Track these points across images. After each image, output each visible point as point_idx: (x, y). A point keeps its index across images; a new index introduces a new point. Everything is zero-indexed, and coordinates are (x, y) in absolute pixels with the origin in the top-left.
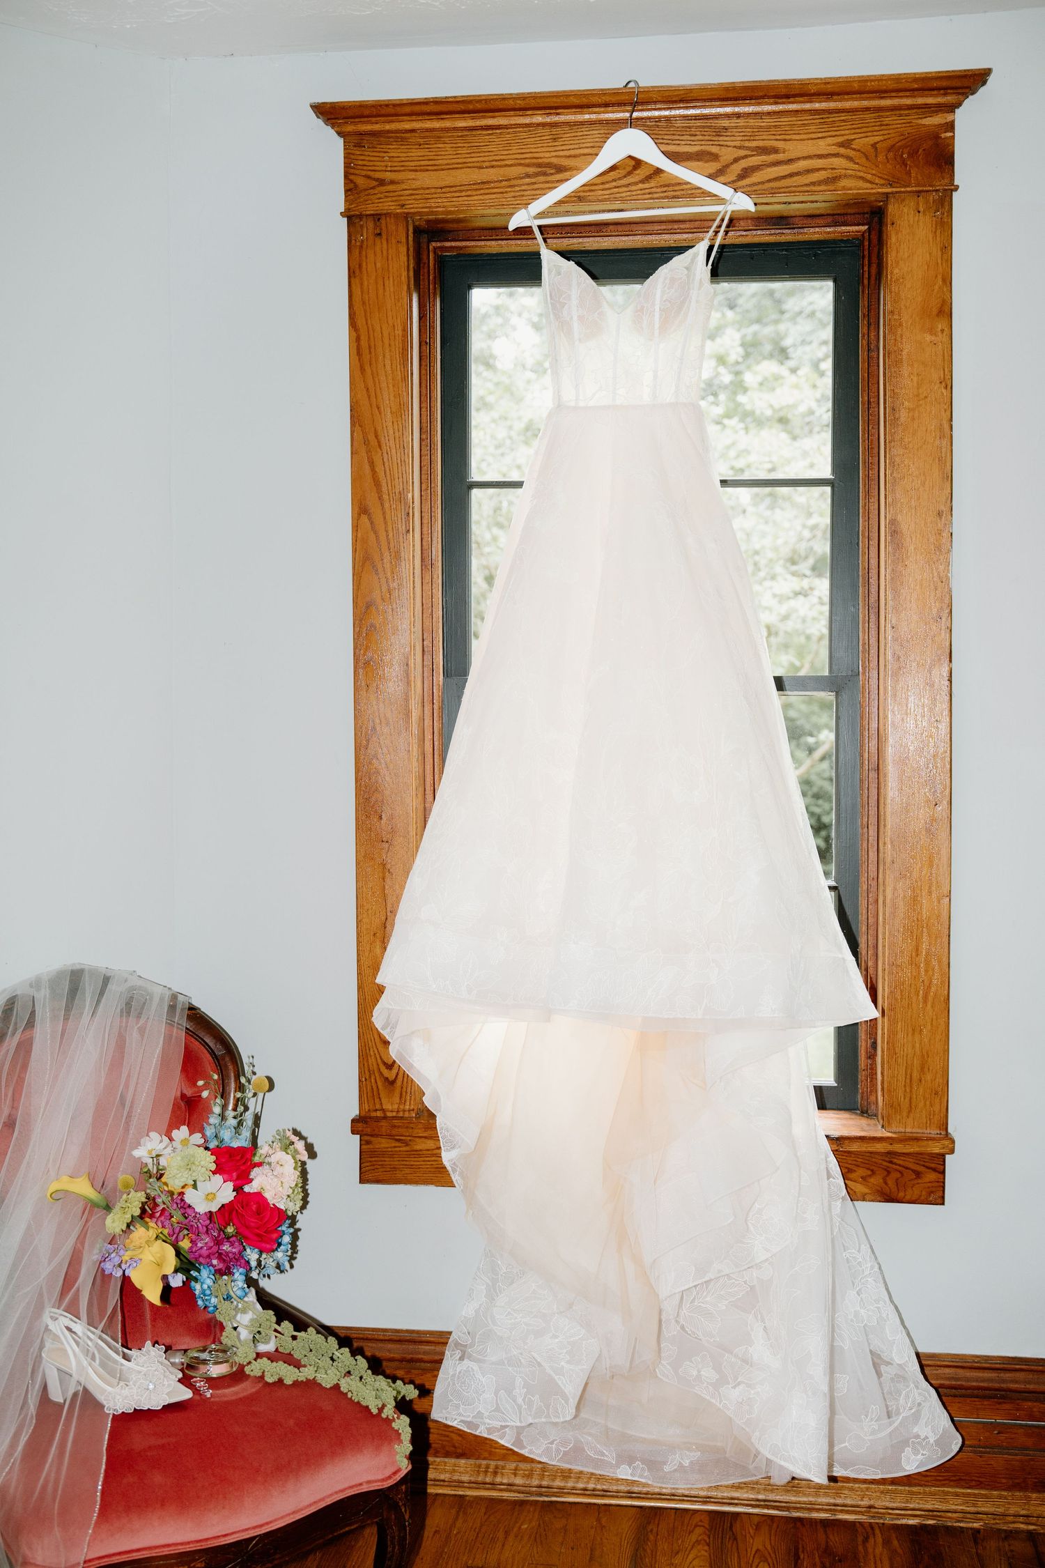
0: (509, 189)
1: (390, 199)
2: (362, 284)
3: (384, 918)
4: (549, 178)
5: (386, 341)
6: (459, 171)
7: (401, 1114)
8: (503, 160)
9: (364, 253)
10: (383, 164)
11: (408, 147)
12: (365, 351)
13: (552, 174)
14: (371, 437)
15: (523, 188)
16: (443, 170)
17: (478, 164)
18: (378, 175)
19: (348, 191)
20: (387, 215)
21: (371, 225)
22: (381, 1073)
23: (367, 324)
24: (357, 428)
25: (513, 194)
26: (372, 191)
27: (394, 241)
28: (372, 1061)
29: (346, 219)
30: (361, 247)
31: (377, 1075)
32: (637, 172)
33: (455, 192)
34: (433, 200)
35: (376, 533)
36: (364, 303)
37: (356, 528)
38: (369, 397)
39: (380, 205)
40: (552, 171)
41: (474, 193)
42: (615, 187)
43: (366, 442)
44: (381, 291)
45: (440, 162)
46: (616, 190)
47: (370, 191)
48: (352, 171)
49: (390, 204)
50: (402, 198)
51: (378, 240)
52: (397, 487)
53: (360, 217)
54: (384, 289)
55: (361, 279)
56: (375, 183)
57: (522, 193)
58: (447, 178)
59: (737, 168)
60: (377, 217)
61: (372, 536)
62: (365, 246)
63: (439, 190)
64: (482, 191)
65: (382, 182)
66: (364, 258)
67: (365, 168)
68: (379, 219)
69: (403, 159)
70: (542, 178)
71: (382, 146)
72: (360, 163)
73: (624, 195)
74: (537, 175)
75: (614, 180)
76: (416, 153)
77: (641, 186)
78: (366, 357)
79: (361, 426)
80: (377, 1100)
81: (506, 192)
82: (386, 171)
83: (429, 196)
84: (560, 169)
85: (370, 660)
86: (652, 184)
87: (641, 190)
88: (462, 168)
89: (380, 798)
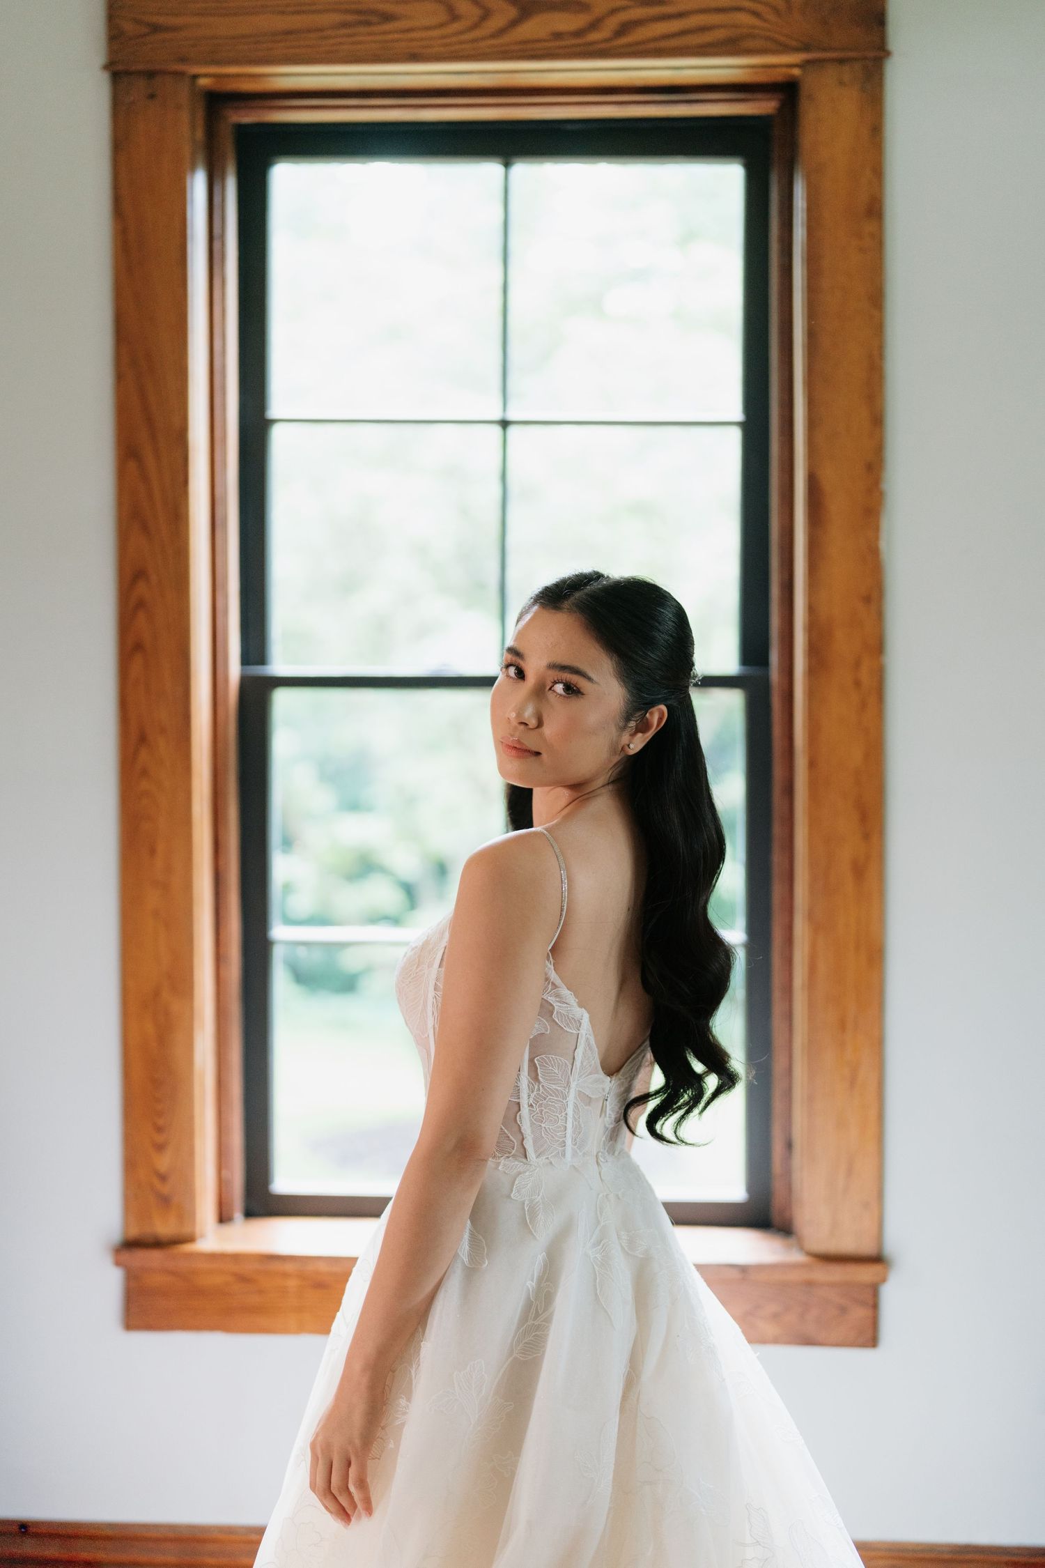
0: (323, 41)
1: (165, 50)
2: (130, 160)
4: (377, 29)
6: (255, 16)
7: (180, 1240)
9: (133, 119)
10: (157, 5)
12: (133, 245)
13: (379, 23)
14: (142, 358)
15: (339, 40)
16: (236, 15)
17: (279, 9)
18: (150, 19)
19: (111, 38)
20: (163, 72)
21: (141, 84)
22: (152, 1187)
23: (136, 212)
24: (123, 345)
25: (325, 48)
26: (144, 40)
27: (172, 104)
28: (141, 1170)
29: (108, 76)
30: (129, 111)
31: (148, 1187)
32: (485, 25)
33: (251, 43)
35: (147, 480)
36: (133, 184)
37: (121, 475)
38: (140, 307)
39: (151, 59)
40: (378, 20)
41: (276, 45)
42: (461, 42)
43: (134, 362)
44: (154, 168)
46: (459, 47)
47: (140, 39)
48: (117, 13)
49: (165, 58)
50: (182, 49)
51: (151, 102)
52: (174, 423)
53: (128, 73)
55: (129, 153)
56: (147, 29)
57: (337, 47)
59: (613, 23)
60: (150, 75)
61: (143, 485)
62: (134, 110)
64: (286, 44)
65: (156, 28)
66: (133, 125)
67: (134, 9)
68: (153, 78)
70: (362, 29)
72: (128, 2)
73: (469, 52)
74: (360, 23)
75: (458, 34)
77: (491, 41)
78: (134, 253)
79: (127, 343)
80: (147, 1219)
82: (162, 14)
83: (217, 48)
84: (387, 17)
85: (138, 647)
86: (505, 39)
87: (491, 47)
88: (260, 13)
89: (152, 827)
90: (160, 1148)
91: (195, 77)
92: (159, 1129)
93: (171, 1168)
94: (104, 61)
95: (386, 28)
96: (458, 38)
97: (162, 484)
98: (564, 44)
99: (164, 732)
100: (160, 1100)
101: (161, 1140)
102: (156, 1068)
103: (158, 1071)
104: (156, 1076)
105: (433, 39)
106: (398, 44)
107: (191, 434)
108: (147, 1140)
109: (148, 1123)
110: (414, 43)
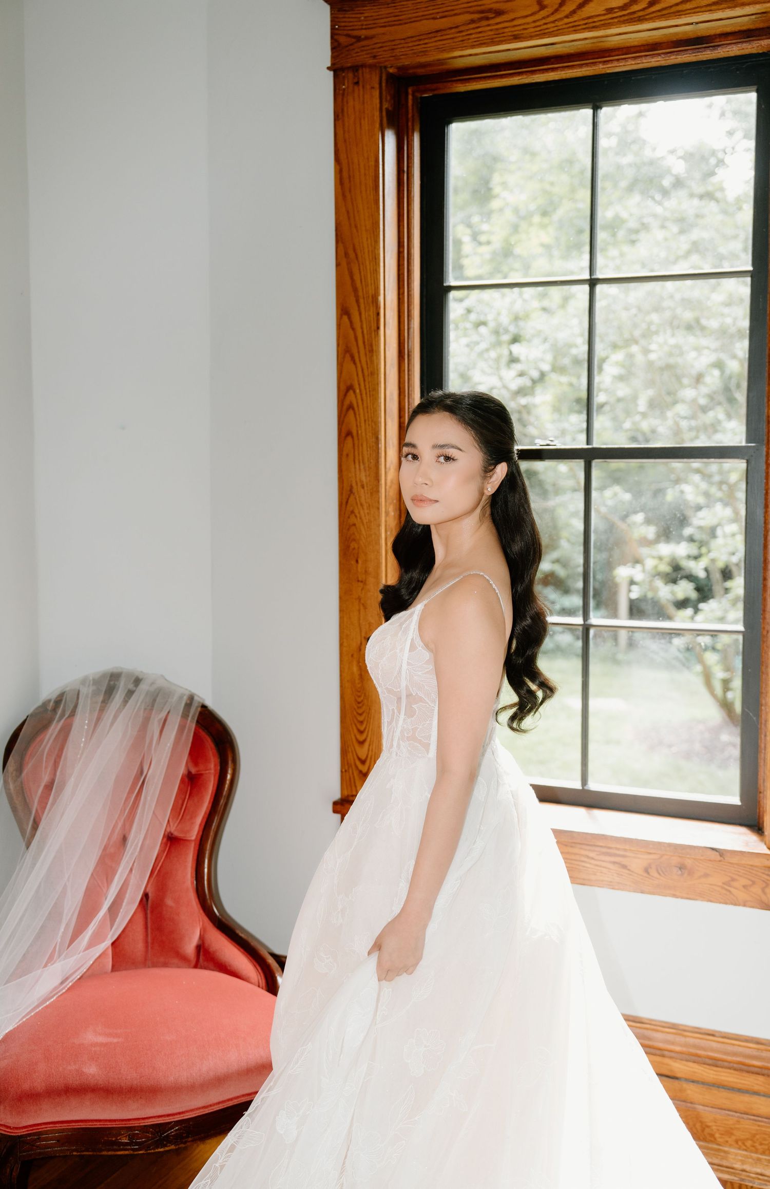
0: (459, 35)
1: (365, 52)
2: (344, 125)
3: (359, 643)
4: (491, 22)
5: (362, 171)
6: (418, 23)
8: (453, 10)
9: (345, 99)
10: (359, 23)
11: (379, 7)
12: (346, 181)
13: (493, 18)
14: (351, 252)
15: (469, 32)
16: (406, 23)
17: (433, 16)
18: (356, 33)
19: (333, 49)
20: (363, 66)
21: (351, 75)
22: (356, 767)
23: (347, 157)
24: (340, 245)
25: (460, 39)
26: (351, 47)
27: (368, 87)
28: (350, 756)
29: (332, 73)
30: (343, 95)
31: (354, 767)
32: (563, 9)
33: (415, 41)
34: (398, 50)
35: (353, 329)
36: (345, 141)
37: (339, 326)
38: (349, 218)
39: (357, 58)
40: (493, 15)
41: (430, 41)
42: (544, 24)
43: (346, 254)
44: (358, 129)
45: (404, 17)
46: (545, 27)
47: (350, 47)
48: (336, 32)
49: (365, 56)
50: (375, 50)
51: (356, 87)
52: (370, 292)
53: (342, 69)
54: (361, 127)
55: (343, 121)
56: (353, 40)
57: (468, 37)
58: (409, 30)
60: (355, 68)
61: (351, 332)
62: (346, 94)
63: (403, 41)
64: (437, 39)
65: (359, 39)
66: (345, 103)
67: (346, 28)
68: (357, 71)
69: (375, 18)
70: (484, 23)
71: (359, 9)
72: (343, 24)
73: (552, 30)
74: (481, 19)
75: (544, 18)
76: (384, 11)
77: (566, 20)
78: (347, 185)
79: (343, 243)
80: (354, 788)
81: (456, 38)
82: (362, 29)
83: (395, 47)
84: (499, 13)
85: (349, 434)
86: (576, 17)
87: (566, 24)
88: (421, 20)
89: (356, 546)
90: (362, 743)
92: (361, 732)
93: (367, 757)
94: (329, 65)
95: (498, 20)
96: (544, 21)
97: (363, 332)
98: (615, 15)
99: (363, 488)
100: (361, 715)
101: (361, 738)
102: (359, 694)
103: (359, 697)
104: (360, 700)
105: (528, 23)
106: (506, 30)
107: (381, 298)
108: (353, 737)
109: (354, 728)
110: (516, 28)
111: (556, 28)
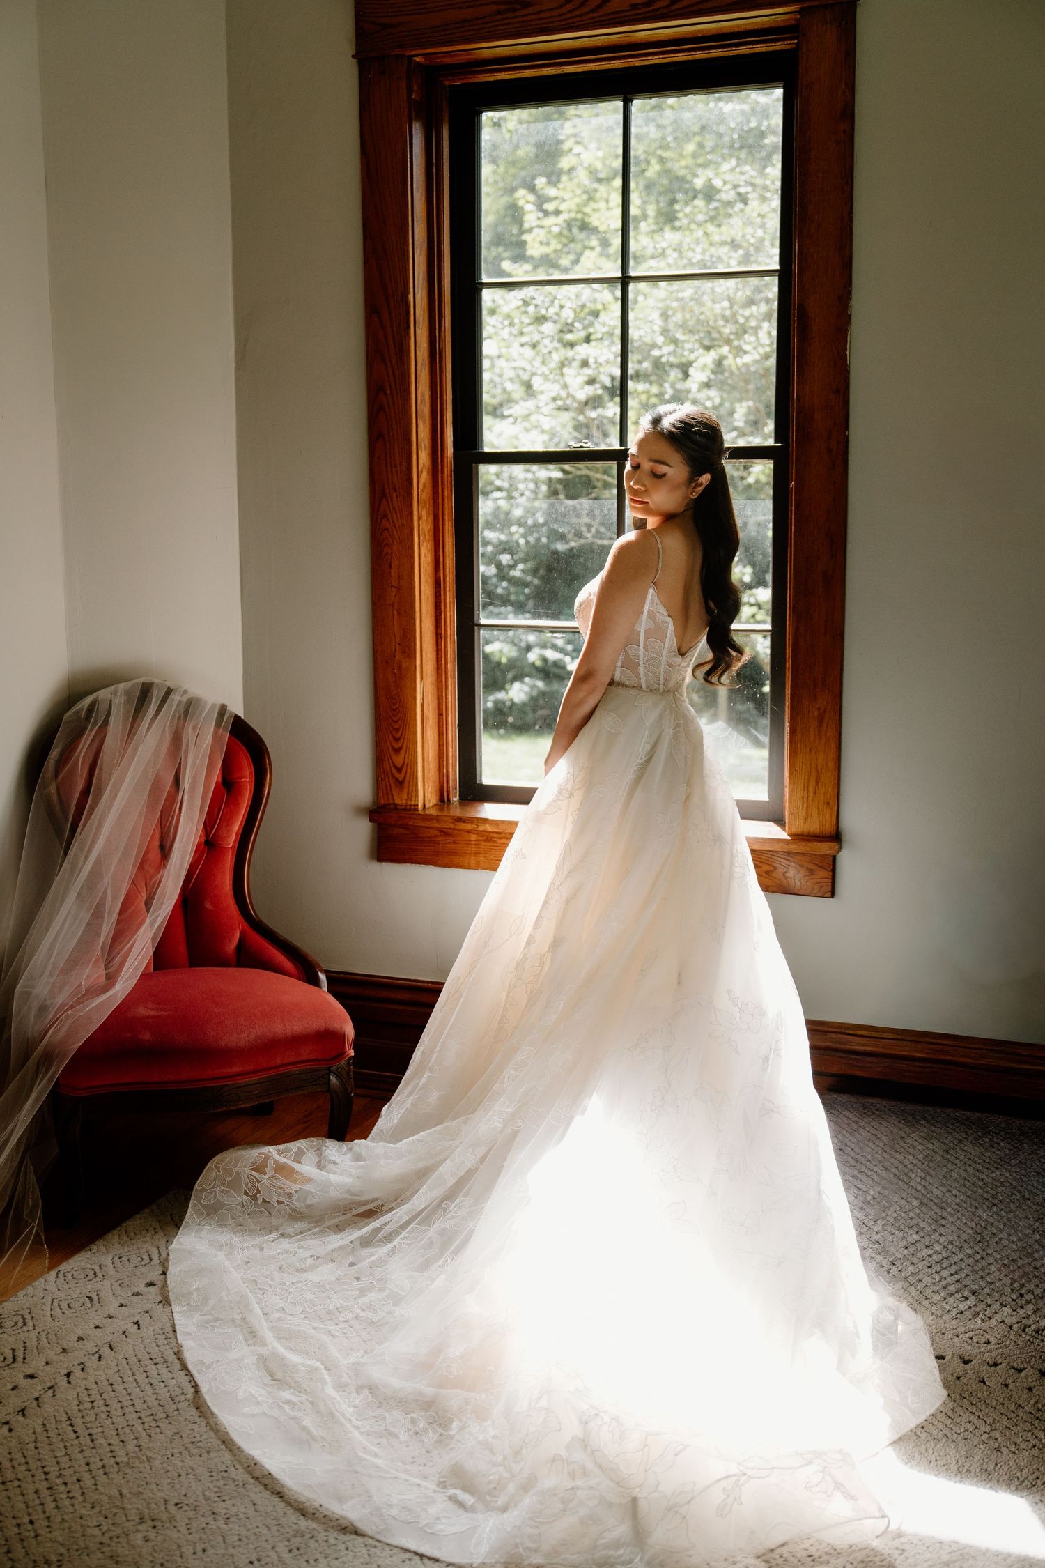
0: (487, 25)
1: (390, 42)
2: (370, 116)
3: (394, 649)
4: (517, 13)
5: (391, 165)
6: (445, 12)
7: (408, 807)
9: (371, 89)
10: (385, 10)
12: (373, 171)
13: (521, 9)
14: (380, 248)
15: (498, 23)
16: (432, 12)
17: (460, 5)
18: (381, 20)
19: (358, 36)
20: (390, 54)
21: (376, 65)
22: (393, 775)
23: (375, 149)
24: (369, 240)
25: (487, 29)
26: (377, 35)
27: (395, 76)
28: (386, 764)
29: (357, 62)
30: (369, 84)
31: (390, 775)
32: (588, 3)
33: (442, 30)
34: (425, 39)
35: (383, 327)
36: (373, 132)
37: (368, 322)
38: (378, 213)
39: (383, 46)
40: (519, 7)
41: (457, 30)
42: (570, 18)
43: (376, 251)
44: (385, 121)
45: (430, 5)
46: (571, 21)
47: (375, 35)
48: (361, 18)
49: (392, 44)
50: (401, 38)
51: (382, 77)
53: (368, 58)
54: (388, 119)
55: (371, 111)
56: (379, 28)
57: (494, 29)
58: (434, 19)
60: (381, 59)
61: (381, 331)
62: (371, 83)
63: (429, 30)
64: (463, 29)
65: (384, 27)
66: (371, 93)
67: (370, 15)
68: (383, 61)
69: (401, 5)
70: (511, 14)
72: (367, 11)
73: (578, 24)
74: (509, 10)
75: (570, 12)
77: (591, 15)
78: (375, 178)
79: (371, 239)
80: (390, 796)
81: (482, 28)
82: (387, 16)
83: (422, 36)
84: (526, 5)
85: (380, 436)
86: (601, 12)
87: (591, 19)
88: (448, 9)
89: (390, 552)
90: (397, 751)
91: (411, 57)
92: (397, 740)
93: (404, 764)
94: (353, 53)
95: (524, 12)
96: (569, 15)
97: (393, 331)
98: (639, 11)
99: (395, 491)
100: (396, 722)
101: (397, 747)
102: (394, 702)
103: (395, 704)
104: (395, 707)
105: (554, 17)
106: (533, 23)
107: (411, 296)
108: (389, 745)
109: (390, 736)
110: (544, 21)
111: (581, 23)
